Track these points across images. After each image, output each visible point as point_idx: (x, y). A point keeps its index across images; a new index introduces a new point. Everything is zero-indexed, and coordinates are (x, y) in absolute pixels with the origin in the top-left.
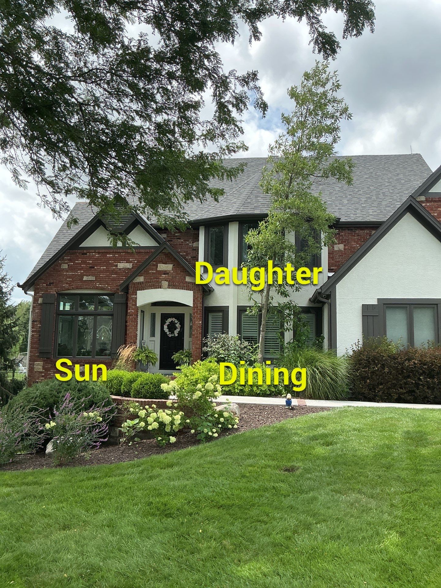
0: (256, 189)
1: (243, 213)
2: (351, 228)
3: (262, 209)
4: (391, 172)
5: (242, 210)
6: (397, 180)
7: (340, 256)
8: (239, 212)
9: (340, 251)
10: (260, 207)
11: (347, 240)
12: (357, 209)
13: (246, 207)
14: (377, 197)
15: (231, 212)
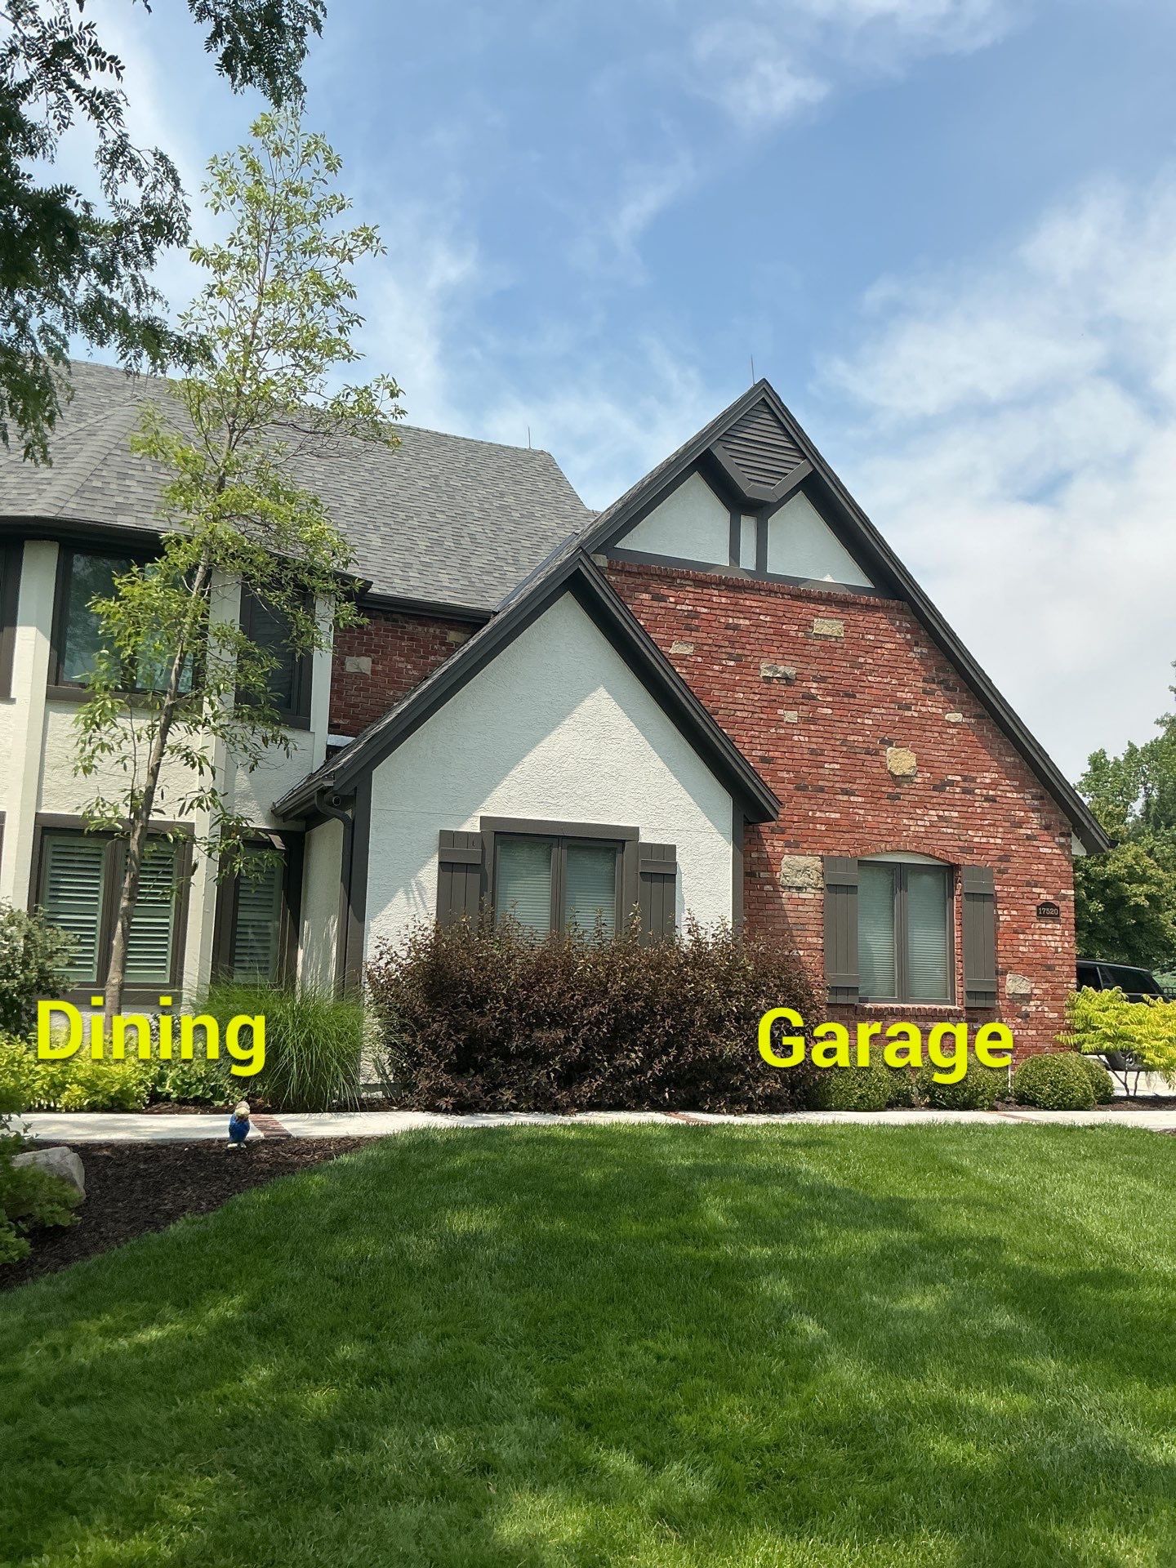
0: (119, 452)
1: (79, 516)
2: (395, 616)
3: (139, 515)
4: (485, 486)
5: (74, 506)
6: (501, 508)
7: (361, 689)
8: (65, 511)
9: (360, 675)
10: (136, 508)
11: (382, 647)
12: (409, 566)
13: (88, 502)
14: (458, 544)
15: (38, 507)
